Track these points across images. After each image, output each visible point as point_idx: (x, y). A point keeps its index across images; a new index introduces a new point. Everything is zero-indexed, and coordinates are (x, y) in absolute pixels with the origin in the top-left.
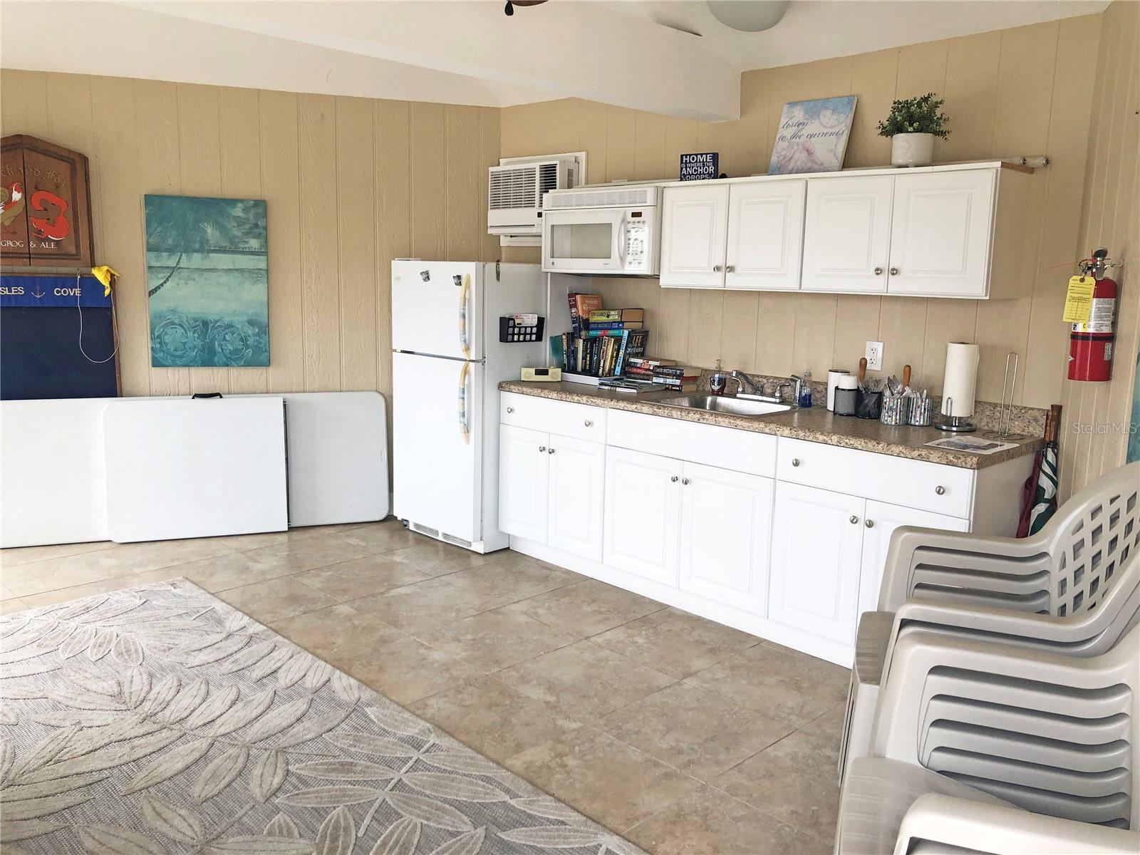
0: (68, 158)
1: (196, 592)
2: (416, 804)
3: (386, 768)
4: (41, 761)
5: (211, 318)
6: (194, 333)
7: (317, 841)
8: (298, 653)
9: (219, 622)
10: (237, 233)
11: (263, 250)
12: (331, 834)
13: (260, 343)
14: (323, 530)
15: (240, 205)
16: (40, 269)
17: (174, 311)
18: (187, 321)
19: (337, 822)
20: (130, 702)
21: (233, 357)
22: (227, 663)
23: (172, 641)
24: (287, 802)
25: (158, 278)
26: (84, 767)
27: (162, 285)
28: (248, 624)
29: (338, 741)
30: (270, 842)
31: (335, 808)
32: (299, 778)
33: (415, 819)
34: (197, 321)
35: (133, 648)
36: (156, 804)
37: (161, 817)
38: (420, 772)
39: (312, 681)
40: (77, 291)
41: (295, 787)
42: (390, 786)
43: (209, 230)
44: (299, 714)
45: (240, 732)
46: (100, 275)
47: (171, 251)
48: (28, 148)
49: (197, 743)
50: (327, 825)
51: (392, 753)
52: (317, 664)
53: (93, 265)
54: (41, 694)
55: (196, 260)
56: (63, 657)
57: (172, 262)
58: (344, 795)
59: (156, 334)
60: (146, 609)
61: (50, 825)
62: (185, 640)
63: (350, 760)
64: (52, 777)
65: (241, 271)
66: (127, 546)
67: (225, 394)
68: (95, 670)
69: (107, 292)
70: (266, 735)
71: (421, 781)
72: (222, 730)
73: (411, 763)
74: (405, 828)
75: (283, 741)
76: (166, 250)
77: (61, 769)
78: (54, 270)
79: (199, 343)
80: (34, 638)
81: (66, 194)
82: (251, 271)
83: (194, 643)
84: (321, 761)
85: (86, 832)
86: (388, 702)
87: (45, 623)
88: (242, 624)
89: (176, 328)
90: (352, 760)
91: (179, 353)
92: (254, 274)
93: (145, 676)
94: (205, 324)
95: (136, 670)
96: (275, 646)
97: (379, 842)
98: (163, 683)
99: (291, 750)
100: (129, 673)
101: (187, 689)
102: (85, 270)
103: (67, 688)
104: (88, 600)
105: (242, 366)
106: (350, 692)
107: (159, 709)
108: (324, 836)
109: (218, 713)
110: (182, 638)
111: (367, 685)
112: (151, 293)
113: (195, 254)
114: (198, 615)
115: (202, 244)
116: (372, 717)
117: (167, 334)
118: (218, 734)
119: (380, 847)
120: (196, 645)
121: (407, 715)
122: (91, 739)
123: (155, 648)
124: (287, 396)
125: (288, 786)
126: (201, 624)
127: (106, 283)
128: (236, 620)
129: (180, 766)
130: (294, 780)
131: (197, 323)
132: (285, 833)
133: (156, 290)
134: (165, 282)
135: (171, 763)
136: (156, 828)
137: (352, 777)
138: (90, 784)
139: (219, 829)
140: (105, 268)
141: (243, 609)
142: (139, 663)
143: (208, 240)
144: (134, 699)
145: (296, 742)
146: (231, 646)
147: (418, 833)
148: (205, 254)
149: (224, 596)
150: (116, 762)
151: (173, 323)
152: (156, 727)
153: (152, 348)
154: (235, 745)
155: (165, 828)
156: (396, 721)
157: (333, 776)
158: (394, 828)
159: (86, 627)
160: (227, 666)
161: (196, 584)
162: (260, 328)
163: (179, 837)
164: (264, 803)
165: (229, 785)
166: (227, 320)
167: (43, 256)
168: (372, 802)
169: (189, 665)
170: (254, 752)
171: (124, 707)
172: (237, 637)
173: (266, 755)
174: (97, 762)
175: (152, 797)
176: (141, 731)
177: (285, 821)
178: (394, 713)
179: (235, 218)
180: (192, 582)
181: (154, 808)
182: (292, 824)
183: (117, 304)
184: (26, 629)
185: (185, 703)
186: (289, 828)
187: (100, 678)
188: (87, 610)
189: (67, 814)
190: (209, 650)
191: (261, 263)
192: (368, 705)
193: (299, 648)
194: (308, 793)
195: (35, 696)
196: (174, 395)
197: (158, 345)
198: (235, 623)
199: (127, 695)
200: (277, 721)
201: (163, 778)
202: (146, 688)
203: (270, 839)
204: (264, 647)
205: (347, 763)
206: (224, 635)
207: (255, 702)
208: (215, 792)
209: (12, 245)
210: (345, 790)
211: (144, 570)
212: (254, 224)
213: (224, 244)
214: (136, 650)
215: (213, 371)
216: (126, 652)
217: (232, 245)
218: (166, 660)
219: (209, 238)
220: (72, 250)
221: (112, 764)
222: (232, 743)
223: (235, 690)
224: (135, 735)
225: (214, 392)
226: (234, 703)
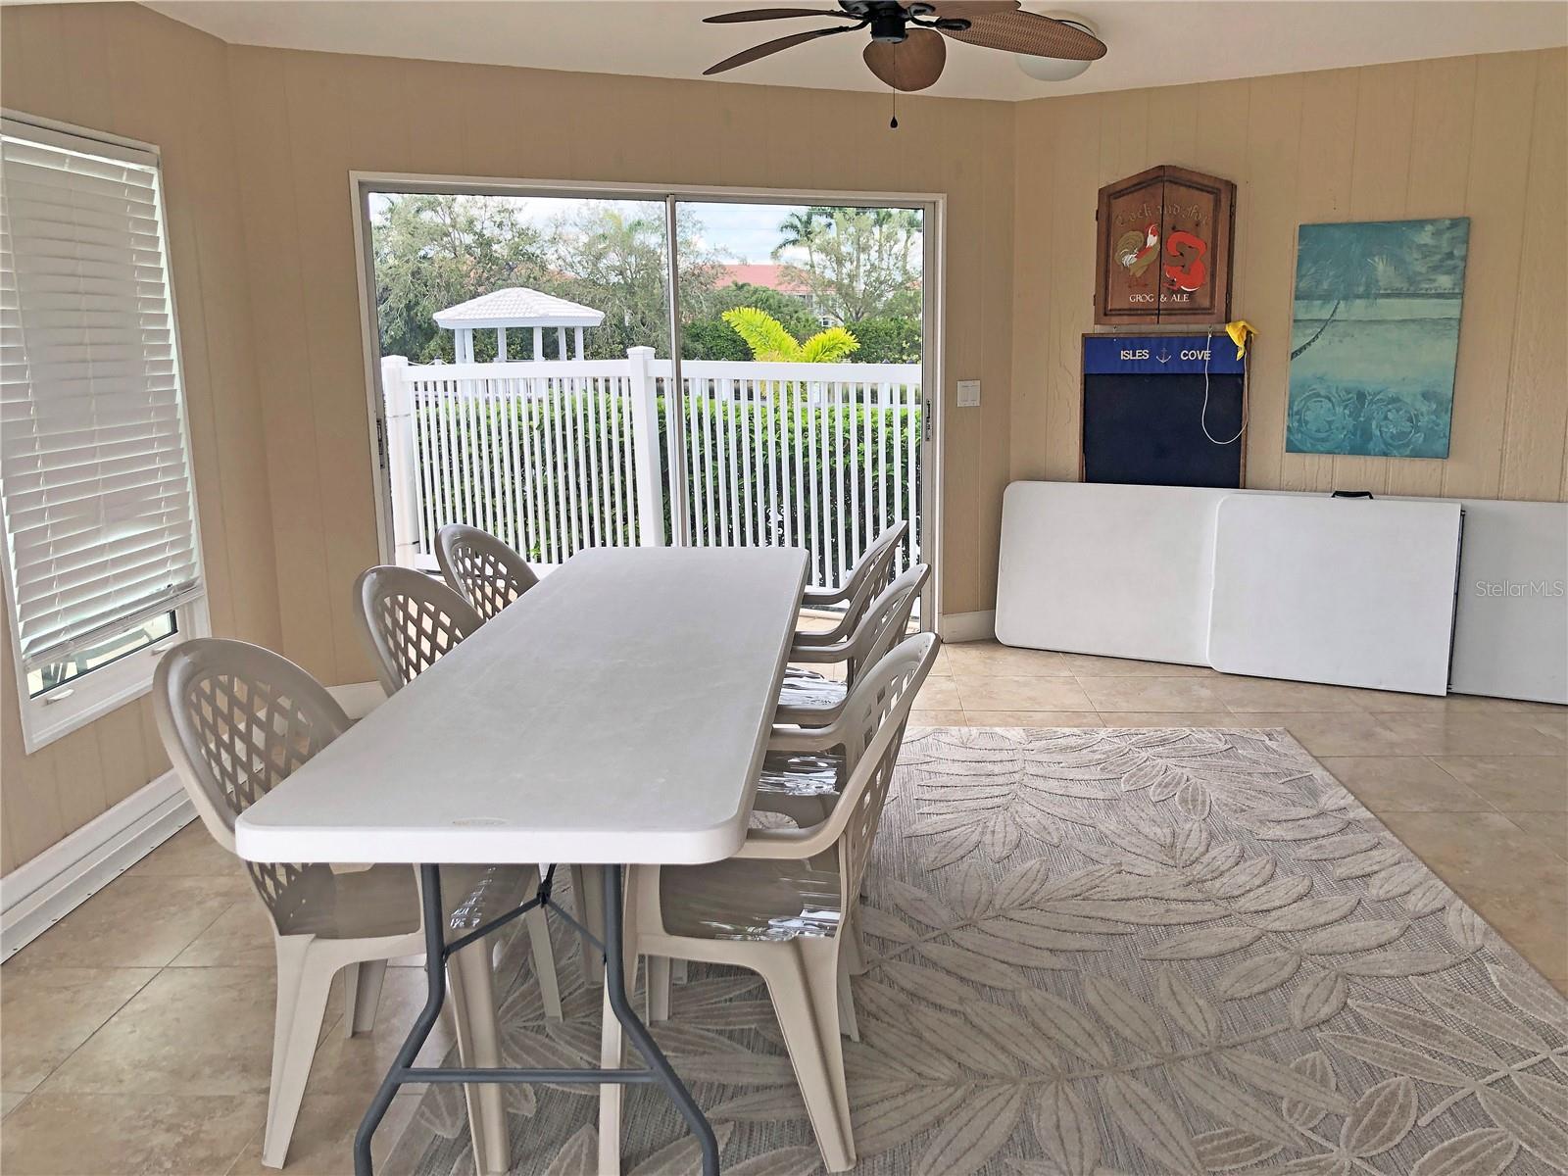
0: (1212, 188)
1: (1295, 750)
2: (1521, 1118)
3: (1491, 1053)
4: (1071, 893)
5: (1369, 388)
6: (1345, 409)
7: (1358, 1105)
8: (1408, 861)
9: (1314, 794)
10: (1420, 267)
11: (1457, 291)
12: (1380, 1105)
13: (1438, 425)
14: (1503, 705)
15: (1429, 228)
16: (1170, 328)
17: (1321, 379)
18: (1337, 393)
19: (1394, 1094)
20: (1179, 859)
21: (1395, 444)
22: (1308, 847)
23: (1248, 803)
24: (1332, 1042)
25: (1304, 336)
26: (1111, 913)
27: (1309, 344)
28: (1351, 806)
29: (1428, 992)
30: (1296, 1080)
31: (1396, 1075)
32: (1357, 1018)
33: (1511, 1136)
34: (1349, 393)
35: (1200, 798)
36: (1174, 981)
37: (1175, 998)
38: (1544, 1079)
39: (1416, 903)
40: (1206, 354)
41: (1348, 1027)
42: (1489, 1079)
43: (1381, 267)
44: (1383, 939)
45: (1298, 936)
46: (1234, 333)
47: (1326, 298)
48: (1171, 181)
49: (1241, 931)
50: (1378, 1092)
51: (1507, 1037)
52: (1431, 882)
53: (1228, 321)
54: (1091, 821)
55: (1359, 308)
56: (1124, 787)
57: (1325, 315)
58: (1415, 1065)
59: (1295, 409)
60: (1229, 757)
61: (1057, 962)
62: (1264, 805)
63: (1438, 1022)
64: (1075, 913)
65: (1420, 322)
66: (1230, 678)
67: (1377, 494)
68: (1152, 811)
69: (1240, 354)
70: (1330, 950)
71: (1542, 1091)
72: (1277, 926)
73: (1533, 1060)
74: (1492, 1143)
75: (1350, 965)
76: (1320, 298)
77: (1088, 908)
78: (1184, 328)
79: (1350, 422)
80: (1100, 759)
81: (1206, 233)
82: (1435, 322)
83: (1274, 811)
84: (1396, 1009)
85: (1092, 983)
86: (1525, 966)
87: (1116, 746)
88: (1342, 803)
89: (1321, 401)
90: (1442, 1024)
91: (1323, 435)
92: (1438, 324)
93: (1205, 835)
94: (1361, 396)
95: (1197, 825)
96: (1379, 843)
97: (1446, 1143)
98: (1224, 848)
99: (1358, 980)
100: (1188, 826)
101: (1248, 863)
102: (1218, 327)
103: (1119, 822)
104: (1167, 731)
105: (1407, 456)
106: (1470, 934)
107: (1209, 877)
108: (1369, 1104)
109: (1277, 903)
110: (1262, 802)
111: (1499, 932)
112: (1294, 355)
113: (1358, 301)
114: (1289, 778)
115: (1368, 286)
116: (1494, 979)
117: (1309, 410)
118: (1269, 928)
119: (1443, 1150)
120: (1276, 814)
121: (1550, 993)
122: (1126, 886)
123: (1226, 805)
124: (1468, 503)
125: (1338, 1022)
126: (1289, 791)
127: (1240, 344)
128: (1336, 797)
129: (1213, 949)
130: (1350, 1019)
131: (1351, 395)
132: (1318, 1076)
133: (1300, 351)
134: (1313, 340)
135: (1203, 943)
136: (1167, 1008)
137: (1434, 1046)
138: (1111, 934)
139: (1237, 1039)
140: (1242, 324)
141: (1349, 785)
142: (1203, 817)
143: (1377, 281)
144: (1185, 857)
145: (1368, 972)
146: (1319, 828)
147: (1511, 1157)
148: (1371, 300)
149: (1329, 763)
150: (1146, 920)
151: (1319, 395)
152: (1200, 896)
153: (1288, 427)
154: (1286, 949)
155: (1175, 1011)
156: (1530, 996)
157: (1405, 1034)
158: (1475, 1136)
159: (1157, 762)
160: (1305, 851)
161: (1298, 740)
162: (1440, 403)
163: (1189, 1028)
164: (1302, 1031)
165: (1264, 992)
166: (1392, 392)
167: (1172, 311)
168: (1453, 1090)
169: (1260, 837)
170: (1307, 965)
171: (1171, 862)
172: (1332, 819)
173: (1322, 975)
174: (1123, 913)
175: (1172, 972)
176: (1183, 896)
177: (1322, 1063)
178: (1532, 984)
179: (1420, 247)
180: (1295, 738)
181: (1171, 986)
182: (1330, 1069)
183: (1252, 370)
184: (1095, 748)
185: (1242, 879)
186: (1325, 1074)
187: (1155, 822)
188: (1163, 742)
189: (1079, 957)
190: (1290, 825)
191: (1452, 309)
192: (1492, 960)
193: (1412, 855)
194: (1365, 1042)
195: (1084, 822)
196: (1311, 491)
197: (1296, 424)
198: (1333, 800)
199: (1178, 850)
200: (1350, 939)
201: (1191, 956)
202: (1202, 849)
203: (1297, 1076)
204: (1365, 839)
205: (1434, 1026)
206: (1315, 812)
207: (1329, 905)
208: (1246, 994)
209: (1141, 300)
210: (1419, 1058)
211: (1240, 710)
212: (1447, 254)
213: (1398, 285)
214: (1204, 802)
215: (1366, 461)
216: (1192, 800)
217: (1411, 285)
218: (1234, 824)
219: (1379, 278)
220: (1206, 303)
221: (1142, 921)
222: (1283, 944)
223: (1307, 882)
224: (1175, 897)
225: (1364, 491)
226: (1300, 898)
